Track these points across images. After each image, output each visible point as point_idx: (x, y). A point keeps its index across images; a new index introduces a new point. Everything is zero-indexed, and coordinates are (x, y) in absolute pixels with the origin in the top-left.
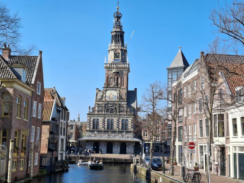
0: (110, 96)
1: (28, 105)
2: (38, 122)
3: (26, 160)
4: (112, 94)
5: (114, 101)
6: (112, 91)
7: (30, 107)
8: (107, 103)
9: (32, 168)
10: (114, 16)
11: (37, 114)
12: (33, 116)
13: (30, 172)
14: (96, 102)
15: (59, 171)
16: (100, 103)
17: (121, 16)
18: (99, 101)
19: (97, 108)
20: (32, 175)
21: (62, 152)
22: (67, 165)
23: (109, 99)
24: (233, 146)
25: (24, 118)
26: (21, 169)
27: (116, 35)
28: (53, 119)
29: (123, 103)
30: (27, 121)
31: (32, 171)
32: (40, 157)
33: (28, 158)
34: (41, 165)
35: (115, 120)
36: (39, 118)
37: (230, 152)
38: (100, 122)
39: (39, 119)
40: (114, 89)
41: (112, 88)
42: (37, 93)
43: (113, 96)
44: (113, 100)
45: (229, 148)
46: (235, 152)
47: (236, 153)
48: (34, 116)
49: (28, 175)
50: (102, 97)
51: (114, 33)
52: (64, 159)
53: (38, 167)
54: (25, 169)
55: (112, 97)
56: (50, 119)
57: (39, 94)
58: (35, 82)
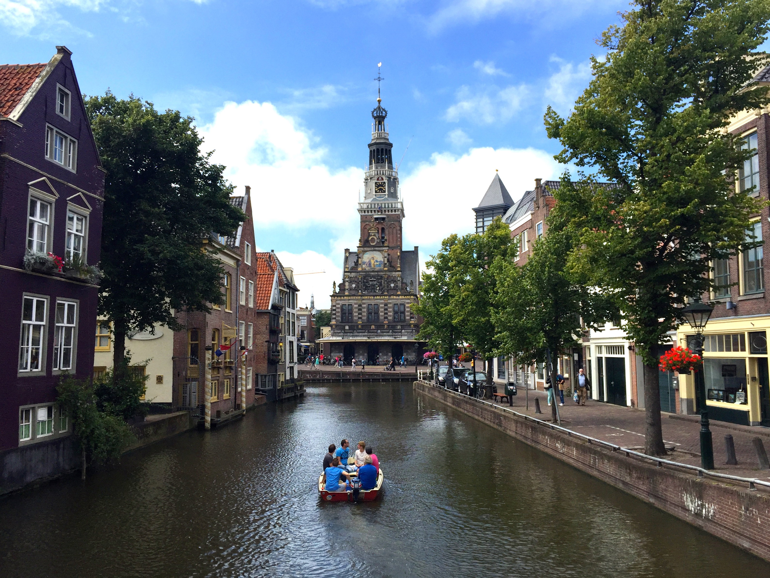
0: (370, 262)
1: (231, 285)
2: (249, 313)
3: (232, 381)
4: (374, 259)
5: (377, 272)
6: (375, 252)
7: (234, 287)
8: (367, 275)
9: (244, 394)
10: (373, 116)
11: (247, 300)
12: (241, 303)
13: (241, 401)
14: (346, 274)
15: (288, 398)
16: (353, 275)
17: (386, 115)
18: (351, 272)
19: (347, 284)
20: (244, 405)
21: (292, 365)
22: (302, 386)
23: (369, 268)
24: (597, 346)
25: (226, 308)
26: (226, 396)
27: (378, 149)
28: (274, 307)
29: (394, 273)
30: (231, 312)
31: (244, 399)
32: (256, 375)
33: (236, 376)
34: (257, 388)
35: (381, 305)
36: (251, 305)
37: (590, 356)
38: (355, 310)
39: (250, 308)
40: (377, 249)
41: (374, 246)
42: (245, 262)
43: (377, 262)
44: (377, 268)
45: (589, 349)
46: (600, 355)
47: (602, 358)
48: (243, 303)
49: (238, 406)
50: (355, 265)
51: (374, 148)
52: (296, 376)
53: (254, 392)
54: (233, 397)
55: (374, 264)
56: (269, 308)
57: (249, 264)
58: (242, 242)
